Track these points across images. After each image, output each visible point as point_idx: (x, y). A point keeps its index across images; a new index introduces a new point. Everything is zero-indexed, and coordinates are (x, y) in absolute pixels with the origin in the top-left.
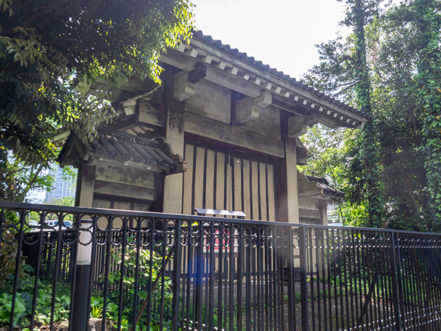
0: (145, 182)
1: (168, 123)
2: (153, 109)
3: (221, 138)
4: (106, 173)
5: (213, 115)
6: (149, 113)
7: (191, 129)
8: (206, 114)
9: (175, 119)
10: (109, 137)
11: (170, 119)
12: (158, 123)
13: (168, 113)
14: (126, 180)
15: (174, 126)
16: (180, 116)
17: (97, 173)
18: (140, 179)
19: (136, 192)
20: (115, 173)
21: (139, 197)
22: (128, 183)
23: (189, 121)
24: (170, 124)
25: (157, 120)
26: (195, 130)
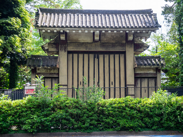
0: (55, 71)
1: (60, 49)
2: (54, 46)
3: (86, 49)
4: (40, 70)
5: (83, 40)
6: (52, 47)
7: (71, 49)
8: (79, 41)
9: (63, 47)
10: (39, 59)
11: (60, 48)
12: (56, 50)
13: (60, 46)
14: (47, 71)
15: (62, 50)
16: (65, 45)
17: (37, 70)
18: (53, 70)
19: (51, 75)
20: (43, 69)
21: (53, 76)
22: (48, 72)
23: (70, 46)
24: (60, 50)
25: (56, 49)
26: (73, 49)
